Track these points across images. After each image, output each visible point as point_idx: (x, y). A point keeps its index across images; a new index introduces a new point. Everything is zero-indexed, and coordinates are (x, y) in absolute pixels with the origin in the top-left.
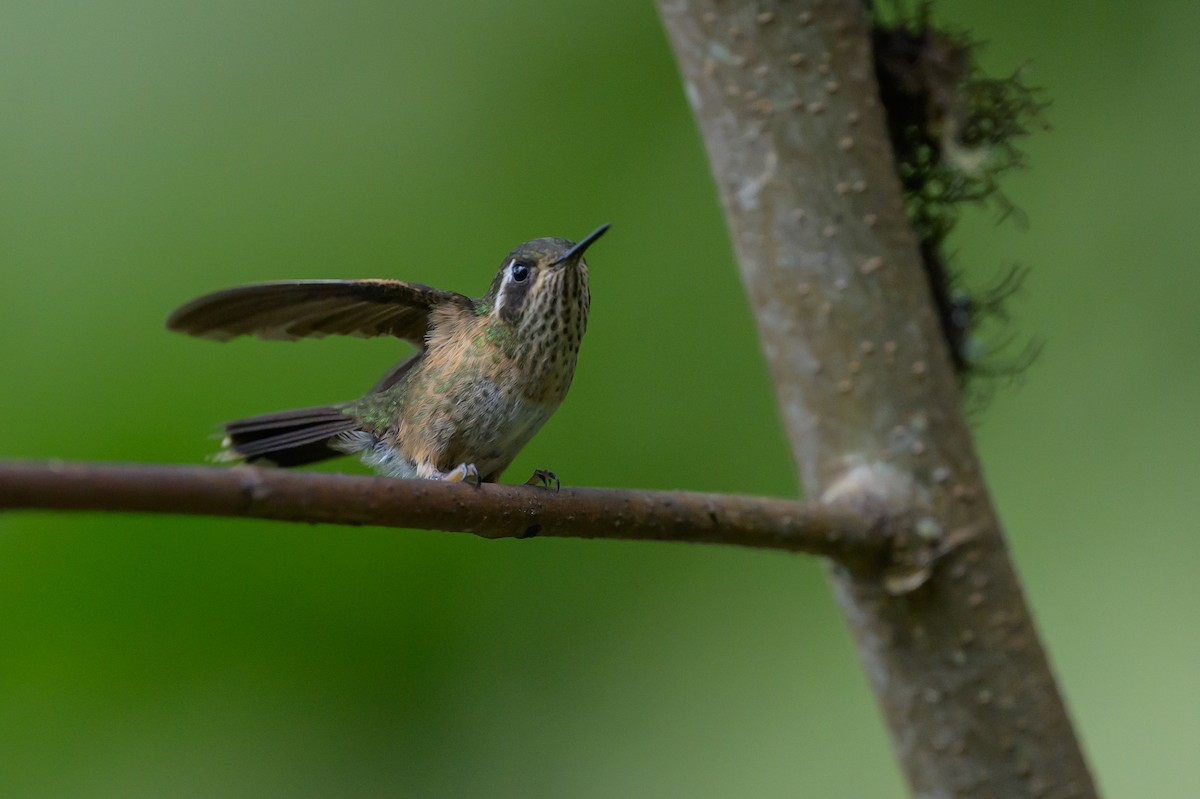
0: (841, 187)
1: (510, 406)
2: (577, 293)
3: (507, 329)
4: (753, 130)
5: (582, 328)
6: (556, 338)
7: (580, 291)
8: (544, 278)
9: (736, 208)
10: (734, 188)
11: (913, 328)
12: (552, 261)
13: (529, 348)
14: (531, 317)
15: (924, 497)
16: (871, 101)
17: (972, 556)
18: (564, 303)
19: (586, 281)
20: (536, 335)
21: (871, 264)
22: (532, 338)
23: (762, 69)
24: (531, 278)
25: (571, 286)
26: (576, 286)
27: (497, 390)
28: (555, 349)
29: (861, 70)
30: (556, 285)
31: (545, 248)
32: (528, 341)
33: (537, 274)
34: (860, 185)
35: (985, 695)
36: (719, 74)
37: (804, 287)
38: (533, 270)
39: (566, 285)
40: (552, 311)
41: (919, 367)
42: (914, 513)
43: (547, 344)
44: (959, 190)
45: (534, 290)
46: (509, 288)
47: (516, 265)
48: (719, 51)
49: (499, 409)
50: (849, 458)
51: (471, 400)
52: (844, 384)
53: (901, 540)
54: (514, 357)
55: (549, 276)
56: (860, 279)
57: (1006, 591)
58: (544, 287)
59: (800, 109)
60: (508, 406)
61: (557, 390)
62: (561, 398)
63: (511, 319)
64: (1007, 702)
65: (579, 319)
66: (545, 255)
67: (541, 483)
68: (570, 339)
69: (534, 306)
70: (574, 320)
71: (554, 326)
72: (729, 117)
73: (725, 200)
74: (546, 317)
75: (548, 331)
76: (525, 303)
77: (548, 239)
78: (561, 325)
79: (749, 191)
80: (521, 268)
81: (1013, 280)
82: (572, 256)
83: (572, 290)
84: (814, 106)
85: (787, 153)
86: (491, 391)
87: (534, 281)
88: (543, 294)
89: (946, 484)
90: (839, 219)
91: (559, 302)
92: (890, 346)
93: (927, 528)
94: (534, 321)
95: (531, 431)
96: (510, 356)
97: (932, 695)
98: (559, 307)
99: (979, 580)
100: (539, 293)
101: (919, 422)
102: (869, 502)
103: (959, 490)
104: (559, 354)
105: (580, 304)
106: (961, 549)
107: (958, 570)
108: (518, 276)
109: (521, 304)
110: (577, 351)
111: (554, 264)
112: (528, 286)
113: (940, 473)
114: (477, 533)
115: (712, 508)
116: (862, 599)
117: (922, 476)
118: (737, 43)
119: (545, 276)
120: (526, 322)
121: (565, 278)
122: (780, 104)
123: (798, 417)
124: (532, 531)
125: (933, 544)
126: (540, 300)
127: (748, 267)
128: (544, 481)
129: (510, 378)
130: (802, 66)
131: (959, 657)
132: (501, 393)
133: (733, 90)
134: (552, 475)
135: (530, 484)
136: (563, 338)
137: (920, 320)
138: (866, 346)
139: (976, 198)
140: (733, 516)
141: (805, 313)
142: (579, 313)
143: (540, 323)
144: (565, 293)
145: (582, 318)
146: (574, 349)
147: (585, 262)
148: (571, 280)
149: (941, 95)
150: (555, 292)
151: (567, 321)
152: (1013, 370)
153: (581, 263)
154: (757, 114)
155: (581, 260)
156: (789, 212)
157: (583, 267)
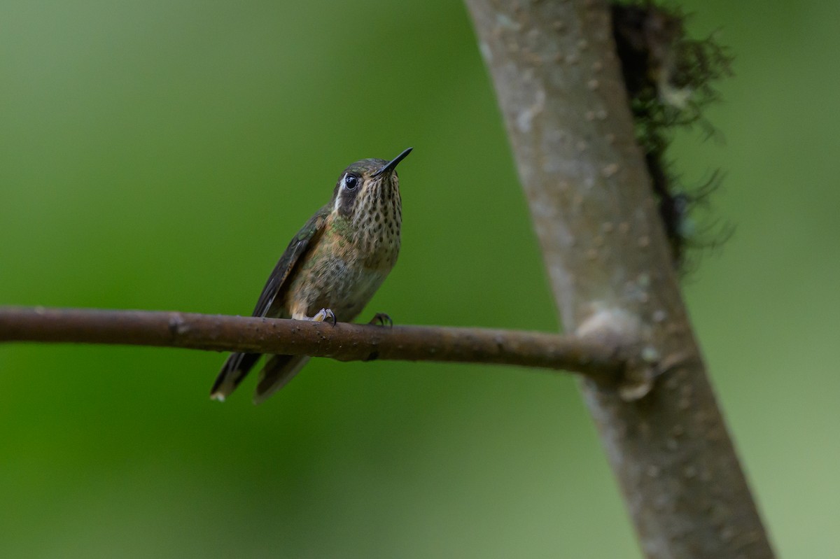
0: (589, 115)
1: (356, 274)
2: (391, 196)
3: (345, 223)
4: (527, 75)
5: (398, 218)
6: (380, 226)
7: (393, 194)
8: (368, 185)
9: (516, 130)
10: (514, 116)
11: (640, 214)
12: (373, 174)
13: (362, 234)
14: (360, 213)
15: (648, 332)
16: (611, 55)
17: (682, 373)
18: (382, 203)
19: (397, 187)
20: (365, 225)
21: (610, 169)
22: (363, 227)
23: (534, 33)
24: (359, 186)
25: (386, 190)
26: (390, 191)
27: (345, 264)
28: (381, 234)
29: (604, 34)
30: (376, 190)
31: (368, 165)
32: (361, 229)
33: (363, 183)
34: (602, 114)
35: (690, 471)
36: (505, 36)
37: (563, 185)
38: (360, 180)
39: (383, 190)
40: (374, 209)
41: (644, 241)
42: (641, 344)
43: (375, 231)
44: (674, 117)
45: (361, 194)
46: (343, 193)
47: (349, 177)
48: (504, 21)
49: (348, 277)
50: (595, 305)
51: (328, 273)
52: (591, 253)
53: (632, 362)
54: (354, 242)
55: (371, 184)
56: (603, 181)
57: (705, 398)
58: (367, 192)
59: (561, 61)
60: (355, 274)
61: (388, 260)
62: (392, 264)
63: (346, 215)
64: (706, 476)
65: (395, 213)
66: (368, 169)
67: (379, 323)
68: (390, 225)
69: (361, 205)
70: (391, 214)
71: (377, 218)
72: (511, 66)
73: (508, 124)
74: (371, 212)
75: (373, 221)
76: (355, 203)
77: (370, 160)
78: (382, 217)
79: (525, 119)
80: (351, 178)
81: (715, 180)
82: (386, 170)
83: (387, 193)
84: (570, 58)
85: (552, 92)
86: (341, 265)
87: (361, 188)
88: (367, 196)
89: (663, 324)
90: (588, 138)
91: (379, 201)
92: (624, 227)
93: (650, 354)
94: (362, 216)
95: (375, 287)
96: (350, 241)
97: (653, 471)
98: (379, 205)
99: (686, 389)
100: (364, 196)
101: (644, 279)
102: (609, 335)
103: (672, 327)
104: (384, 236)
105: (394, 203)
106: (673, 369)
107: (672, 383)
108: (350, 185)
109: (352, 204)
110: (398, 233)
111: (375, 176)
112: (357, 191)
113: (659, 315)
114: (334, 357)
115: (500, 340)
116: (604, 403)
117: (646, 317)
118: (516, 14)
119: (368, 184)
120: (357, 216)
121: (382, 185)
122: (547, 57)
123: (559, 277)
124: (373, 357)
125: (654, 365)
126: (365, 201)
127: (524, 171)
128: (382, 322)
129: (353, 256)
130: (562, 31)
131: (672, 444)
132: (348, 266)
133: (514, 47)
134: (387, 317)
135: (372, 323)
136: (385, 226)
137: (645, 207)
138: (607, 226)
139: (686, 123)
140: (514, 346)
141: (564, 203)
142: (394, 209)
143: (367, 217)
144: (383, 196)
145: (397, 212)
146: (395, 233)
147: (397, 175)
148: (386, 187)
149: (658, 51)
150: (375, 195)
151: (386, 214)
152: (713, 245)
153: (393, 175)
154: (530, 65)
155: (394, 173)
156: (553, 133)
157: (394, 178)
